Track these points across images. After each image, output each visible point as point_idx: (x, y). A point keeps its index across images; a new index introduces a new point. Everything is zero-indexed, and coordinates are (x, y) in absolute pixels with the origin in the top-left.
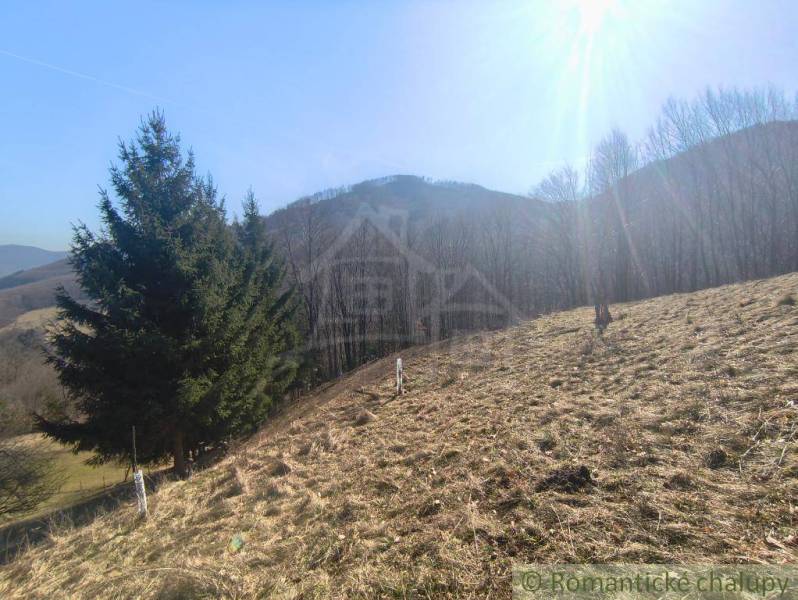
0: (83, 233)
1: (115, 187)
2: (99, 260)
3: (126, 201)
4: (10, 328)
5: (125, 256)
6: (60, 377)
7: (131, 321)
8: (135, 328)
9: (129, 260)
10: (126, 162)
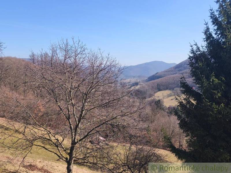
0: (195, 48)
1: (211, 20)
2: (202, 62)
3: (216, 28)
4: (152, 98)
5: (213, 60)
6: (179, 124)
7: (216, 98)
8: (218, 103)
9: (215, 63)
10: (218, 4)
